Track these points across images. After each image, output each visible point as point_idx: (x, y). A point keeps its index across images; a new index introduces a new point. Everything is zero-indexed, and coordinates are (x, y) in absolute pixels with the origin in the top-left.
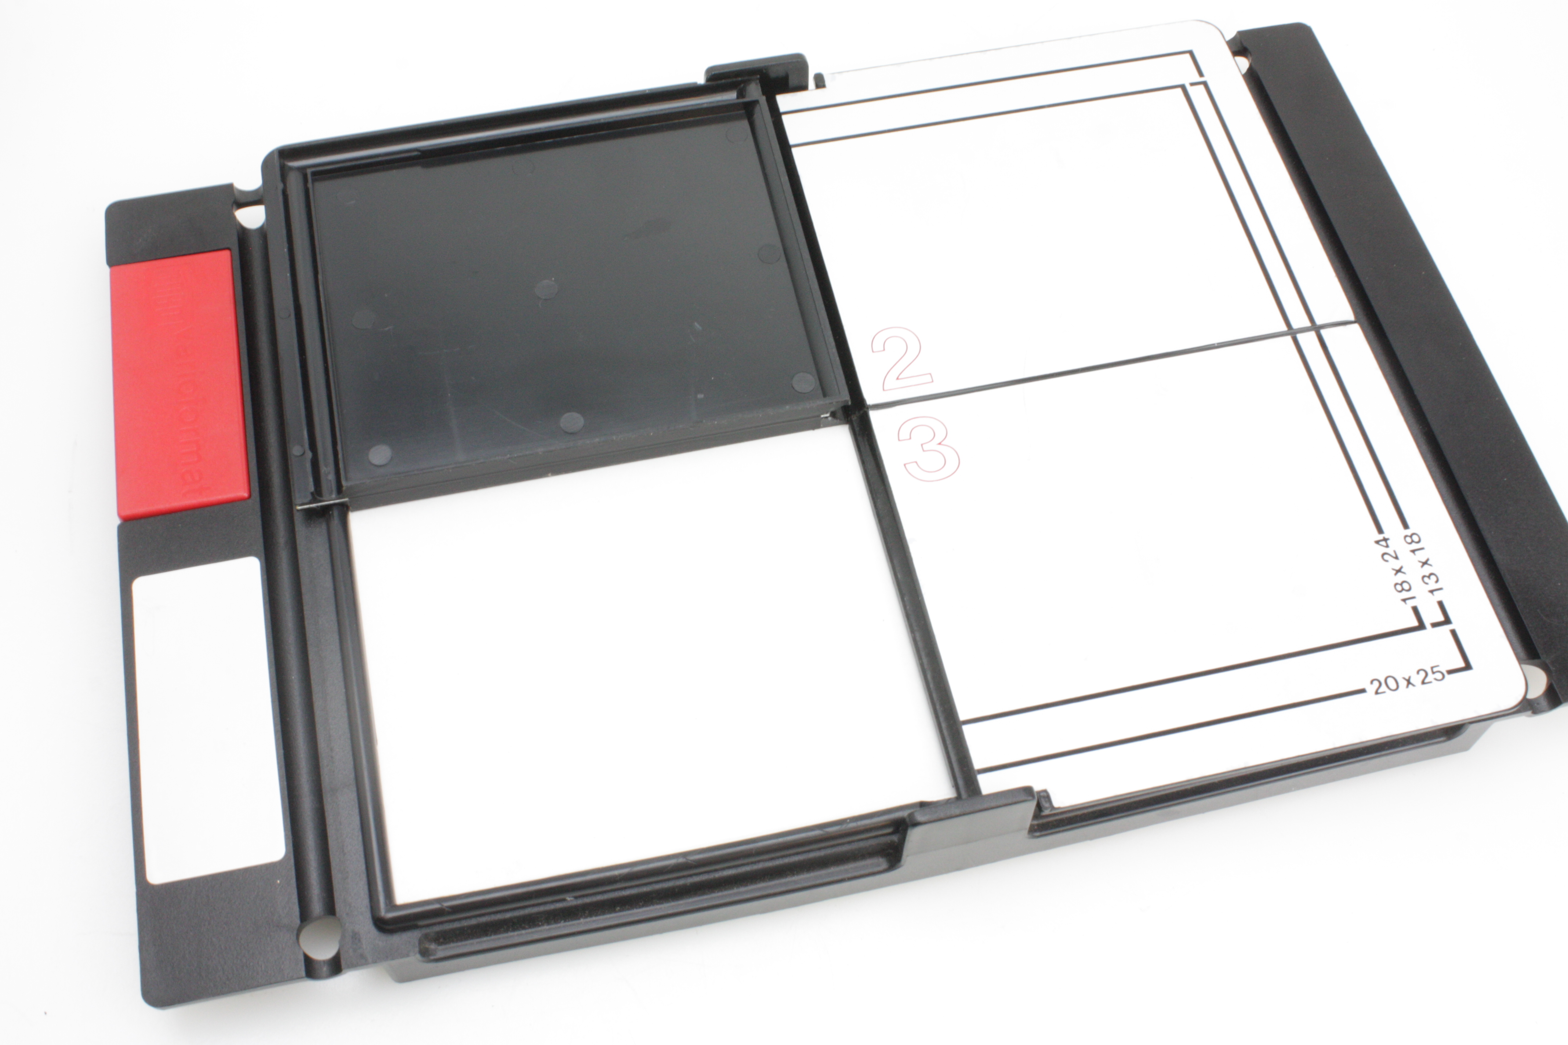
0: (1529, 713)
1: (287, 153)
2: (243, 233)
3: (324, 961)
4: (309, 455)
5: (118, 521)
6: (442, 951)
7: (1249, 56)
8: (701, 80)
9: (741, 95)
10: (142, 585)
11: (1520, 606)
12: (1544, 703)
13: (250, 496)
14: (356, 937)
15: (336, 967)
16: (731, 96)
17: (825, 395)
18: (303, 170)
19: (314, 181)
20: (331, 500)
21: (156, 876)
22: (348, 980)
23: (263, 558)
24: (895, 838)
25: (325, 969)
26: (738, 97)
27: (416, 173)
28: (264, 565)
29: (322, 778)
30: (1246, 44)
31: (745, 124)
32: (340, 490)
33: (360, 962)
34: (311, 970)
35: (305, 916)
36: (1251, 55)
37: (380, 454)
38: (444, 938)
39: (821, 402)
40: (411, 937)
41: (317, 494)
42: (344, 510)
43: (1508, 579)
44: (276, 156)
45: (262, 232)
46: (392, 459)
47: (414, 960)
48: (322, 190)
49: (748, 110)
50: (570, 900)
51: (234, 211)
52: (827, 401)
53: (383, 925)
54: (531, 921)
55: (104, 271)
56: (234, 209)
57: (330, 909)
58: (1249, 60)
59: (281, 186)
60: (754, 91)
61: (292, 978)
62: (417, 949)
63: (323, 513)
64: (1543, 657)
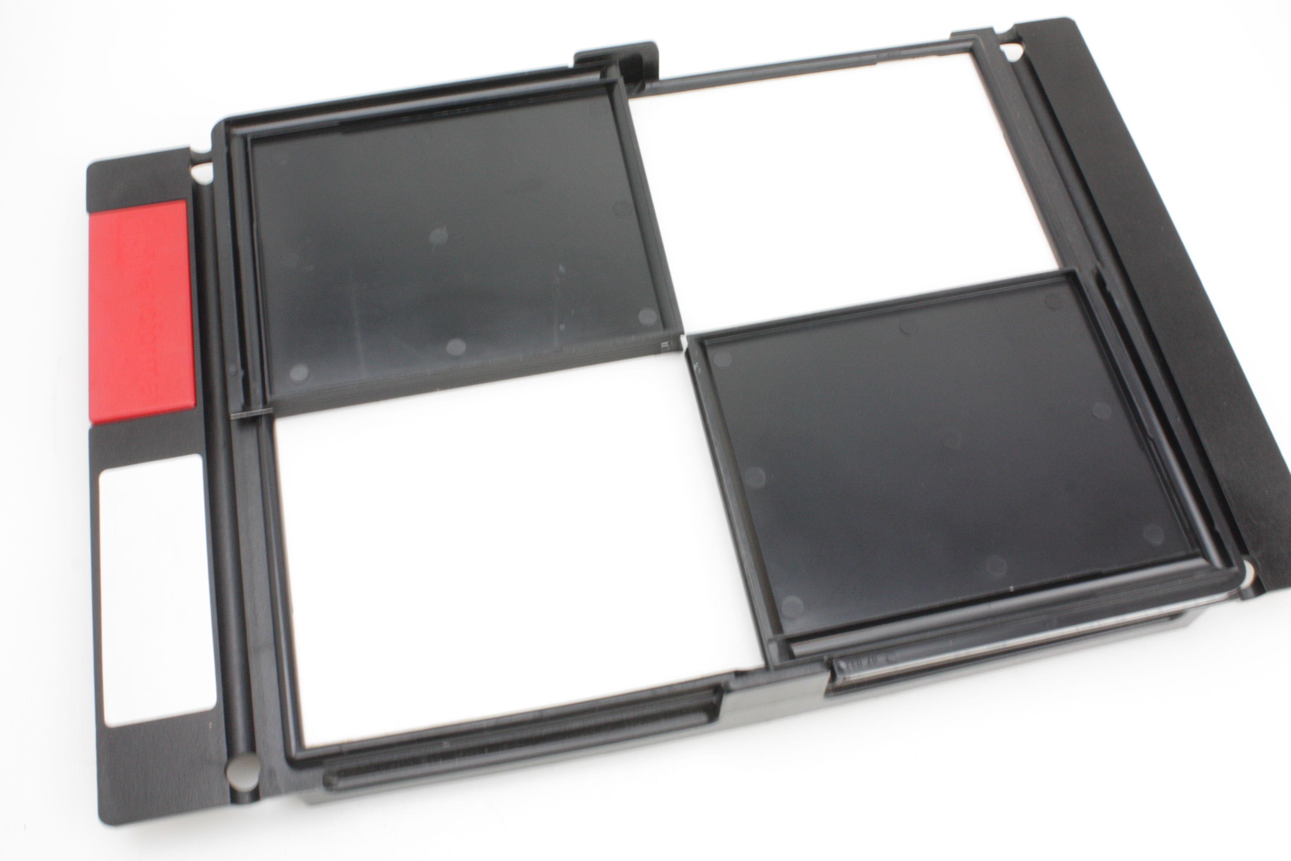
0: (1239, 599)
1: (231, 123)
2: (197, 188)
3: (247, 793)
4: (241, 374)
5: (88, 425)
6: (342, 784)
7: (1023, 43)
8: (570, 63)
9: (603, 75)
10: (107, 477)
11: (1234, 510)
12: (1251, 592)
13: (196, 404)
14: (272, 773)
15: (255, 795)
16: (594, 77)
17: (665, 326)
18: (244, 137)
19: (252, 147)
20: (258, 410)
21: (113, 719)
22: (267, 805)
23: (205, 457)
24: (714, 699)
25: (247, 798)
26: (601, 77)
27: (337, 139)
28: (206, 463)
29: (248, 640)
30: (1020, 34)
31: (605, 100)
32: (265, 403)
33: (275, 792)
34: (235, 797)
35: (231, 753)
36: (1025, 43)
37: (299, 373)
38: (345, 773)
39: (661, 333)
40: (317, 774)
41: (247, 405)
42: (271, 420)
43: (1225, 487)
44: (223, 126)
45: (211, 186)
46: (308, 376)
47: (320, 792)
48: (261, 153)
49: (608, 88)
50: (447, 745)
51: (190, 168)
52: (667, 333)
53: (294, 764)
54: (415, 761)
55: (84, 218)
56: (190, 167)
57: (252, 747)
58: (1023, 48)
59: (225, 150)
60: (614, 73)
61: (219, 804)
62: (321, 782)
63: (255, 420)
64: (1251, 552)
